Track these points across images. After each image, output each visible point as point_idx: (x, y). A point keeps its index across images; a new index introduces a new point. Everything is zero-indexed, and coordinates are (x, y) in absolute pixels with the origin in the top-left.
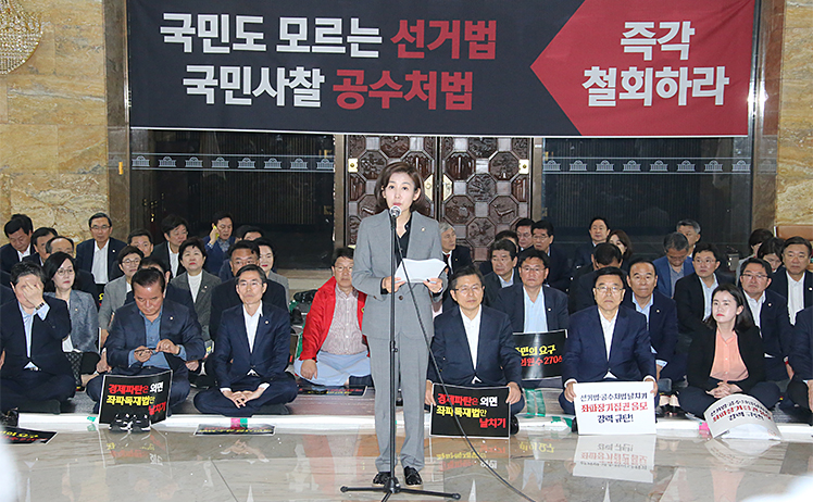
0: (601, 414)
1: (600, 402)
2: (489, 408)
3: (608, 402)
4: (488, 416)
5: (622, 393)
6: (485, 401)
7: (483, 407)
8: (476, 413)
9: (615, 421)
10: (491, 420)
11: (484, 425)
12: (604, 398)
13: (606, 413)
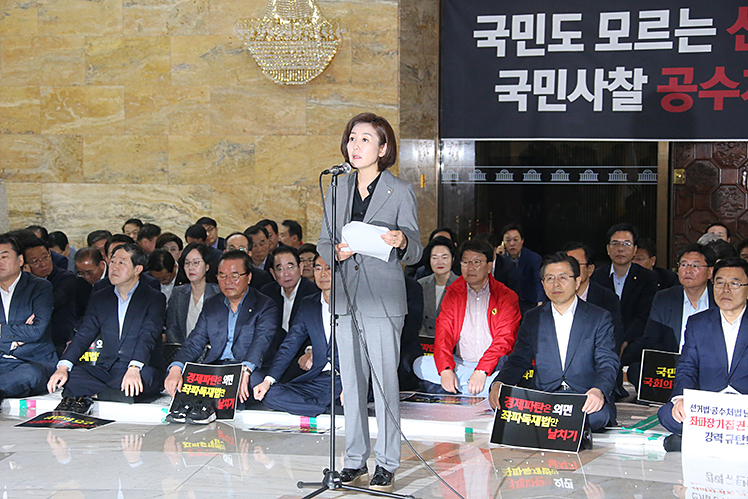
0: (710, 430)
1: (709, 416)
2: (561, 418)
3: (718, 417)
4: (559, 426)
5: (735, 408)
6: (559, 409)
7: (555, 416)
8: (546, 422)
9: (724, 442)
10: (562, 431)
11: (552, 436)
12: (715, 412)
13: (715, 430)
